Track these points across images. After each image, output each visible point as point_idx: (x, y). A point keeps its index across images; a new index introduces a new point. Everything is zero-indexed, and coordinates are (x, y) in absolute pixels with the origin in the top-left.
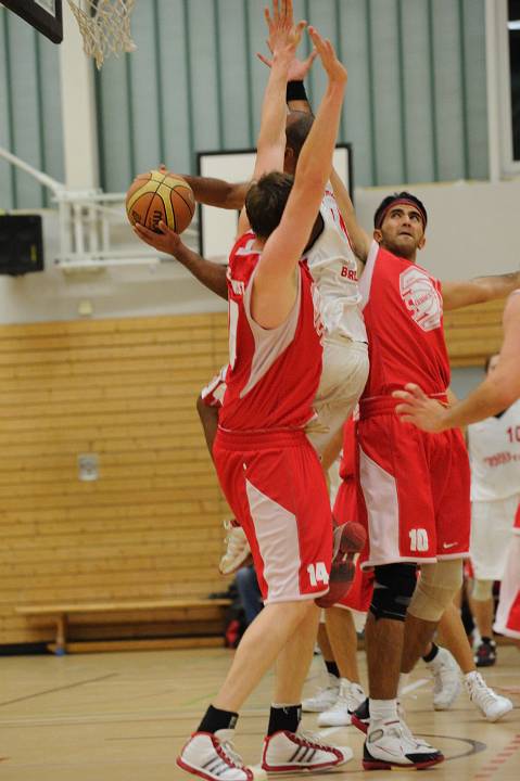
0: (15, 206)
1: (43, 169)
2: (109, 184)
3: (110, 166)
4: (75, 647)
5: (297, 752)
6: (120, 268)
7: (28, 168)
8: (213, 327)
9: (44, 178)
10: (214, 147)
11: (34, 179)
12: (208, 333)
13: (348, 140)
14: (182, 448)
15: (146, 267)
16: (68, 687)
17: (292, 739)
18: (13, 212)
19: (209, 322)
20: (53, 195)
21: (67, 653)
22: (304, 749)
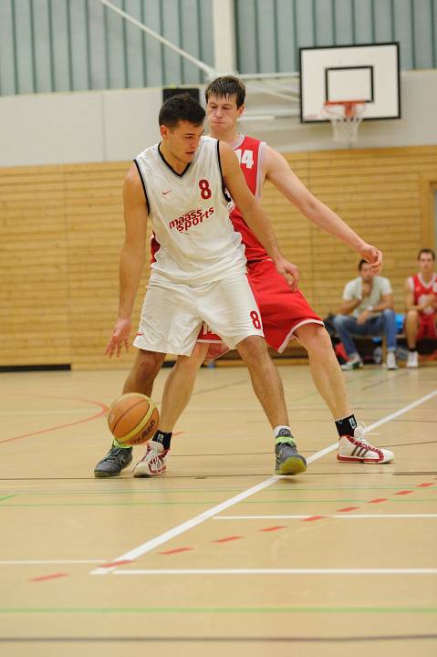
0: (183, 83)
1: (201, 59)
2: (242, 68)
3: (243, 58)
4: (220, 363)
5: (355, 450)
6: (248, 122)
7: (191, 58)
8: (309, 160)
9: (202, 65)
10: (310, 44)
11: (194, 65)
12: (305, 165)
13: (397, 40)
14: (288, 238)
15: (266, 121)
16: (216, 389)
17: (352, 441)
18: (181, 87)
19: (306, 158)
20: (207, 75)
21: (215, 366)
22: (359, 448)
